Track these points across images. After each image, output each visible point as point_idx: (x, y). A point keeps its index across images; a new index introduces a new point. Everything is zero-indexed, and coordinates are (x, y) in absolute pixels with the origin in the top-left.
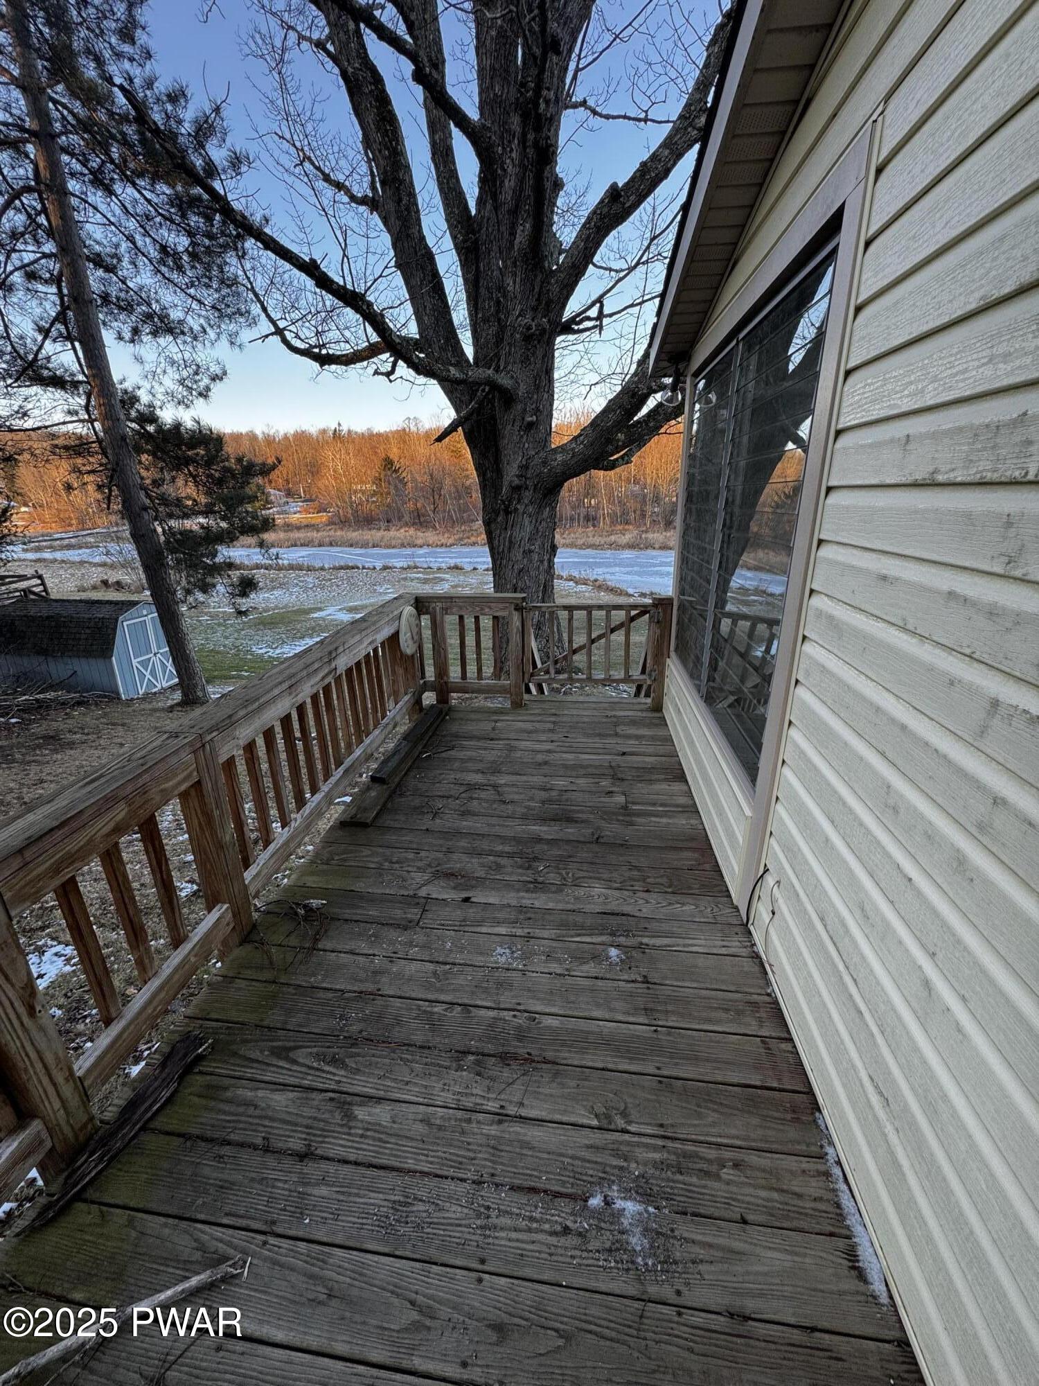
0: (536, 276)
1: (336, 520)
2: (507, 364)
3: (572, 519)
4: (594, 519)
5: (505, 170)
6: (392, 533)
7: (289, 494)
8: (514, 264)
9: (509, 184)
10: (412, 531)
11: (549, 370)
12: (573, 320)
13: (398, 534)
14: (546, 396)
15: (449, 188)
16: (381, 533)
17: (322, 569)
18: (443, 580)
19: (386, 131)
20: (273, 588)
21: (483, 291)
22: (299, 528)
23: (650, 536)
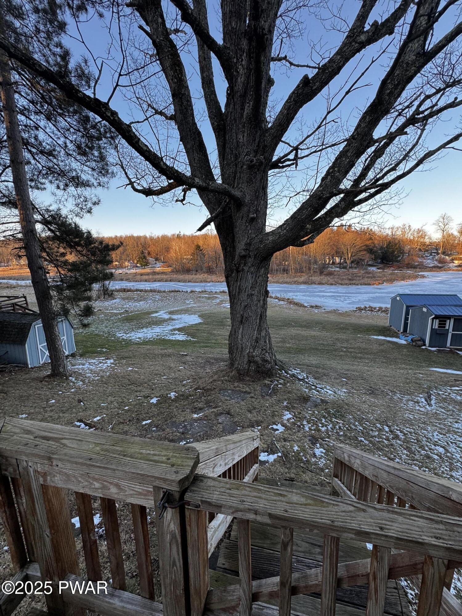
0: (256, 132)
1: (175, 270)
2: (238, 184)
3: (277, 270)
4: (287, 270)
5: (238, 72)
6: (197, 276)
7: (157, 259)
8: (244, 127)
9: (241, 80)
10: (206, 275)
11: (264, 188)
12: (279, 160)
13: (200, 277)
14: (262, 202)
15: (211, 100)
16: (193, 276)
17: (164, 292)
18: (216, 298)
19: (176, 70)
20: (140, 301)
21: (227, 150)
22: (158, 274)
23: (313, 278)
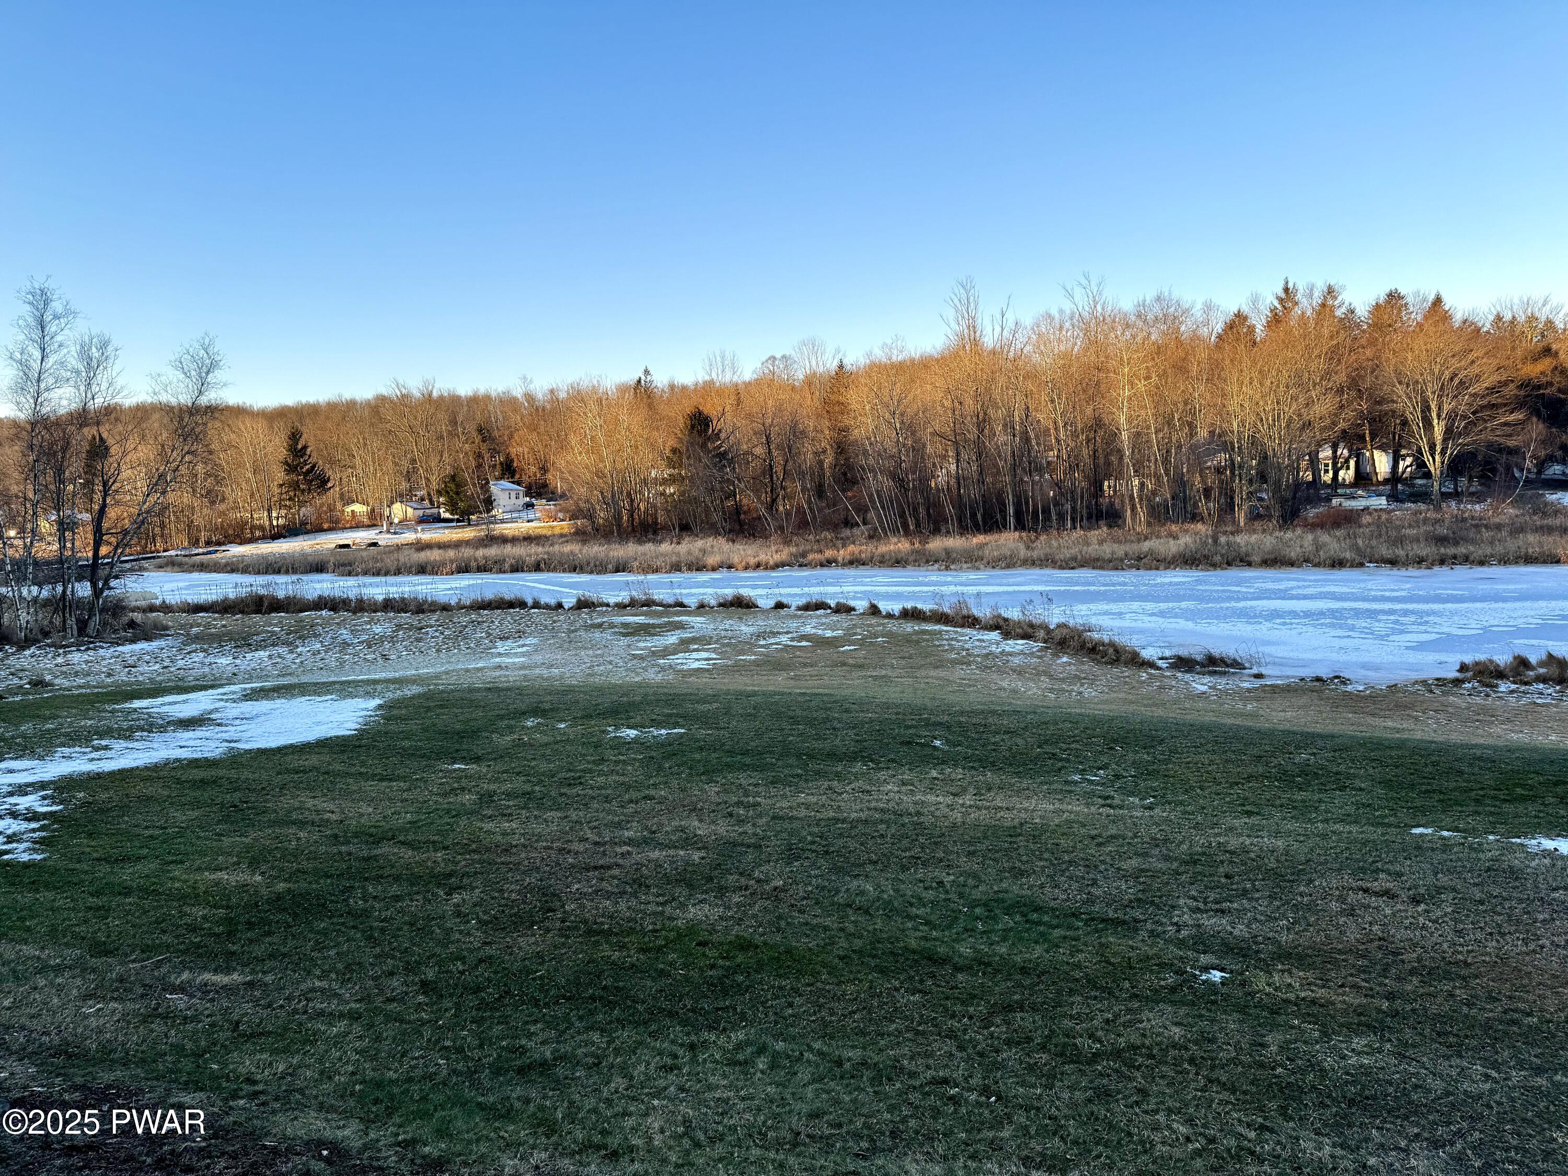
22: (507, 542)
23: (1242, 539)
